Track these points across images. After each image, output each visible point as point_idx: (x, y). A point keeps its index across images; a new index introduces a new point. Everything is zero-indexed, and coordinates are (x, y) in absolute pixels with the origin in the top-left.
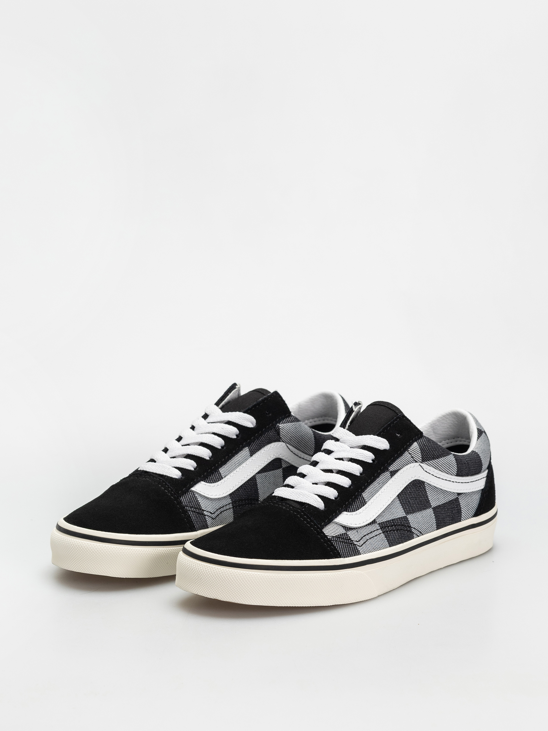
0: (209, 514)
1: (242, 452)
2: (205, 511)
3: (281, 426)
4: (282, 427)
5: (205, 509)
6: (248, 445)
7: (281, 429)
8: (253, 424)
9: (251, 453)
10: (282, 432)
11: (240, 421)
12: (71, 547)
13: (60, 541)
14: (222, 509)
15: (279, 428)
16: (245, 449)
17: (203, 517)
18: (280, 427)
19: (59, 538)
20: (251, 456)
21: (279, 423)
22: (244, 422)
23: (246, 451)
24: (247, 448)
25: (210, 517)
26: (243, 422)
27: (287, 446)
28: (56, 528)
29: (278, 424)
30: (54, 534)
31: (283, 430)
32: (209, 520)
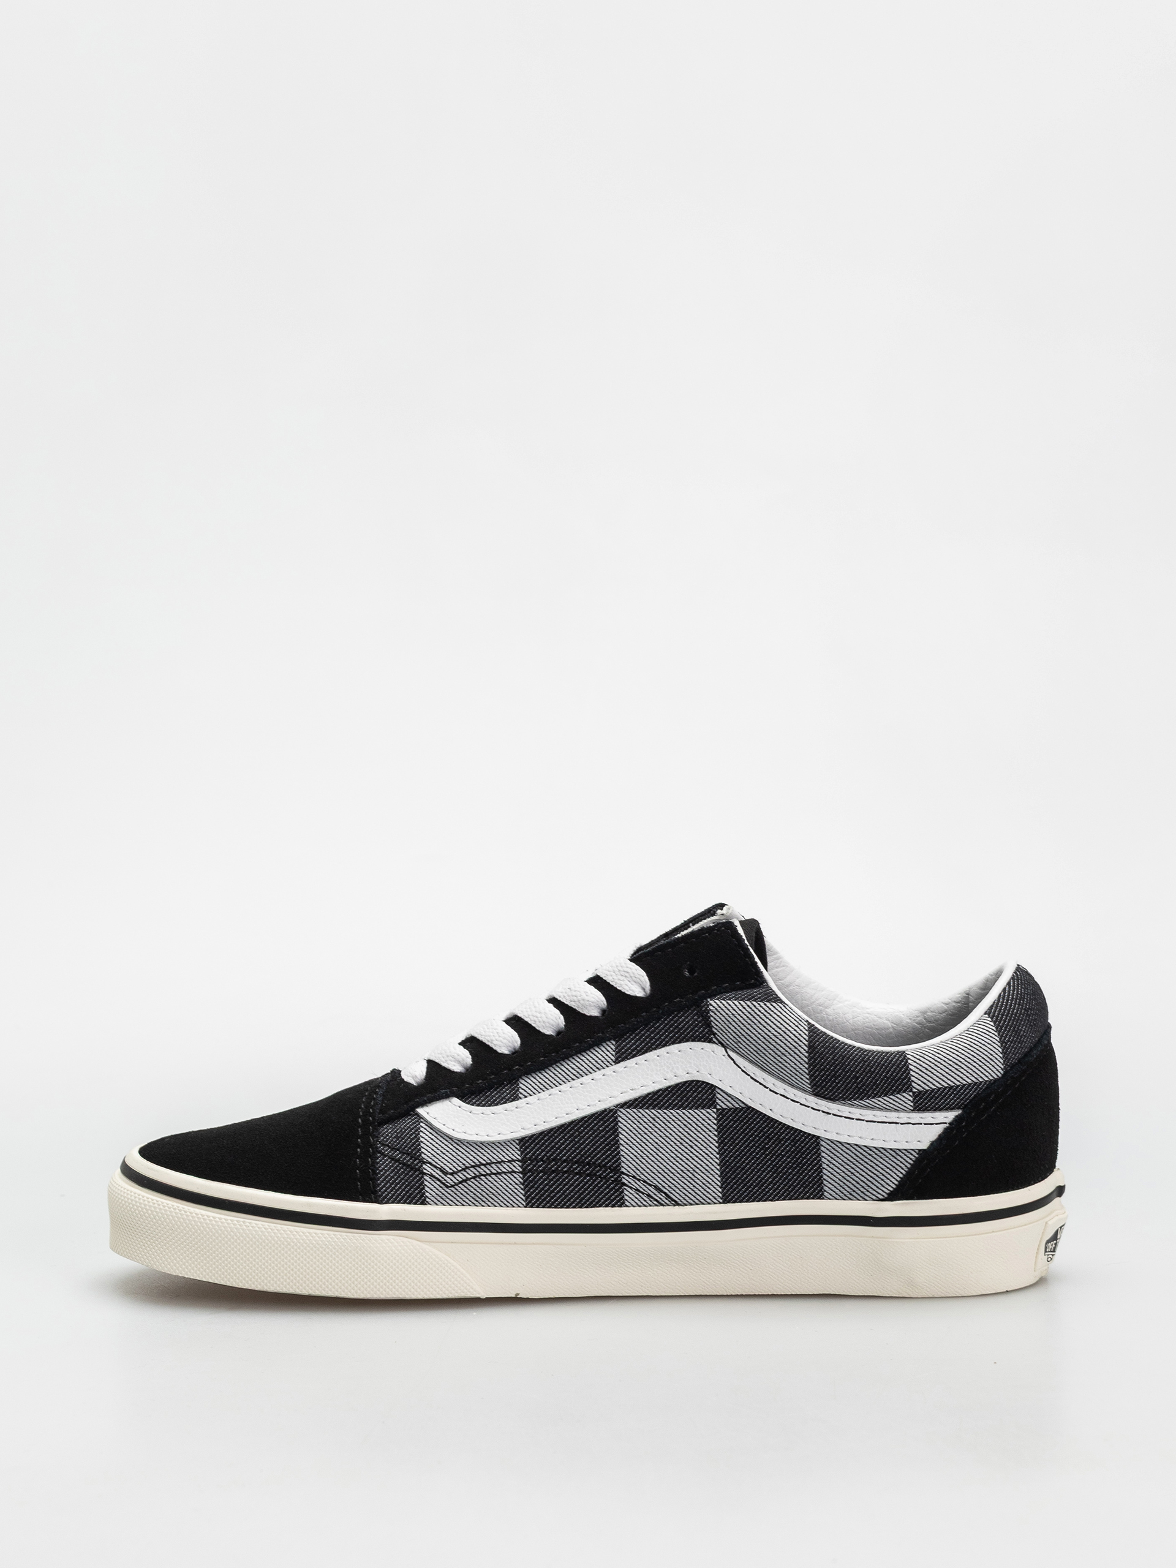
0: (437, 1173)
1: (596, 1051)
2: (430, 1163)
3: (714, 1003)
4: (714, 1007)
5: (430, 1160)
6: (618, 1037)
7: (713, 1012)
8: (644, 989)
9: (619, 1057)
10: (715, 1019)
11: (615, 977)
12: (152, 1216)
13: (126, 1200)
14: (483, 1170)
15: (706, 1009)
16: (607, 1045)
17: (417, 1176)
18: (711, 1007)
19: (125, 1195)
20: (617, 1062)
21: (712, 997)
22: (622, 982)
23: (608, 1050)
24: (614, 1043)
25: (439, 1180)
26: (618, 982)
27: (729, 1056)
28: (121, 1169)
29: (709, 1000)
30: (113, 1183)
31: (715, 1014)
32: (431, 1187)
